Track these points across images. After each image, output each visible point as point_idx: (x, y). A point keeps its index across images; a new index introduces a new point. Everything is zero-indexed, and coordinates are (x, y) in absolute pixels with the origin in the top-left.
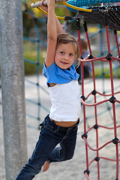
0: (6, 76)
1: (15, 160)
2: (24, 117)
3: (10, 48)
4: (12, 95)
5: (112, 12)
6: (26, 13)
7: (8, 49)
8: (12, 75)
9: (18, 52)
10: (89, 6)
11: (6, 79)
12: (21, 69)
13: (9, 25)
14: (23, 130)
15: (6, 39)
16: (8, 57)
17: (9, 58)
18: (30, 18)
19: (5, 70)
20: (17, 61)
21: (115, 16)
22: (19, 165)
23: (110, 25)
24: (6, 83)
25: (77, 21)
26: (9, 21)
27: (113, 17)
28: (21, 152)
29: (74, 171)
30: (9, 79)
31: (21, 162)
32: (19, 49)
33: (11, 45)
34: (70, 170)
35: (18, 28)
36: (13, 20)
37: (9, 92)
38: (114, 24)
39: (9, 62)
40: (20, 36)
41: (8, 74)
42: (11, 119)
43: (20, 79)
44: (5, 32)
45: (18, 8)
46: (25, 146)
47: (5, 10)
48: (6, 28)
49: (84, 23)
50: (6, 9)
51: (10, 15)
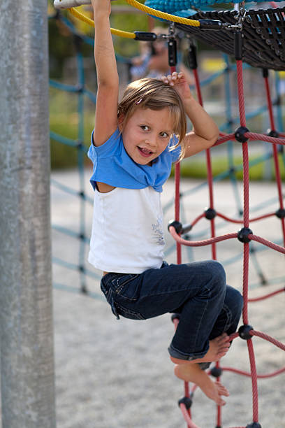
0: (7, 171)
1: (23, 371)
2: (48, 269)
3: (17, 105)
4: (20, 217)
5: (250, 25)
6: (57, 22)
7: (13, 107)
8: (21, 169)
9: (34, 115)
10: (196, 10)
11: (8, 179)
12: (43, 156)
13: (15, 49)
14: (45, 300)
15: (8, 84)
16: (11, 127)
17: (14, 128)
18: (65, 34)
19: (5, 156)
20: (32, 137)
21: (256, 34)
22: (35, 384)
23: (248, 54)
24: (6, 188)
25: (171, 44)
26: (17, 40)
27: (253, 37)
28: (38, 353)
29: (164, 399)
30: (13, 179)
31: (40, 377)
32: (37, 107)
33: (19, 98)
34: (154, 397)
35: (38, 57)
36: (25, 39)
37: (14, 210)
38: (256, 52)
39: (15, 137)
40: (41, 77)
41: (10, 166)
42: (16, 274)
43: (39, 178)
44: (5, 66)
45: (38, 10)
46: (49, 338)
47: (6, 13)
48: (8, 56)
49: (190, 50)
50: (10, 12)
51: (18, 26)
